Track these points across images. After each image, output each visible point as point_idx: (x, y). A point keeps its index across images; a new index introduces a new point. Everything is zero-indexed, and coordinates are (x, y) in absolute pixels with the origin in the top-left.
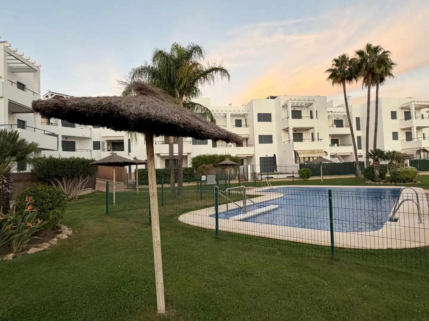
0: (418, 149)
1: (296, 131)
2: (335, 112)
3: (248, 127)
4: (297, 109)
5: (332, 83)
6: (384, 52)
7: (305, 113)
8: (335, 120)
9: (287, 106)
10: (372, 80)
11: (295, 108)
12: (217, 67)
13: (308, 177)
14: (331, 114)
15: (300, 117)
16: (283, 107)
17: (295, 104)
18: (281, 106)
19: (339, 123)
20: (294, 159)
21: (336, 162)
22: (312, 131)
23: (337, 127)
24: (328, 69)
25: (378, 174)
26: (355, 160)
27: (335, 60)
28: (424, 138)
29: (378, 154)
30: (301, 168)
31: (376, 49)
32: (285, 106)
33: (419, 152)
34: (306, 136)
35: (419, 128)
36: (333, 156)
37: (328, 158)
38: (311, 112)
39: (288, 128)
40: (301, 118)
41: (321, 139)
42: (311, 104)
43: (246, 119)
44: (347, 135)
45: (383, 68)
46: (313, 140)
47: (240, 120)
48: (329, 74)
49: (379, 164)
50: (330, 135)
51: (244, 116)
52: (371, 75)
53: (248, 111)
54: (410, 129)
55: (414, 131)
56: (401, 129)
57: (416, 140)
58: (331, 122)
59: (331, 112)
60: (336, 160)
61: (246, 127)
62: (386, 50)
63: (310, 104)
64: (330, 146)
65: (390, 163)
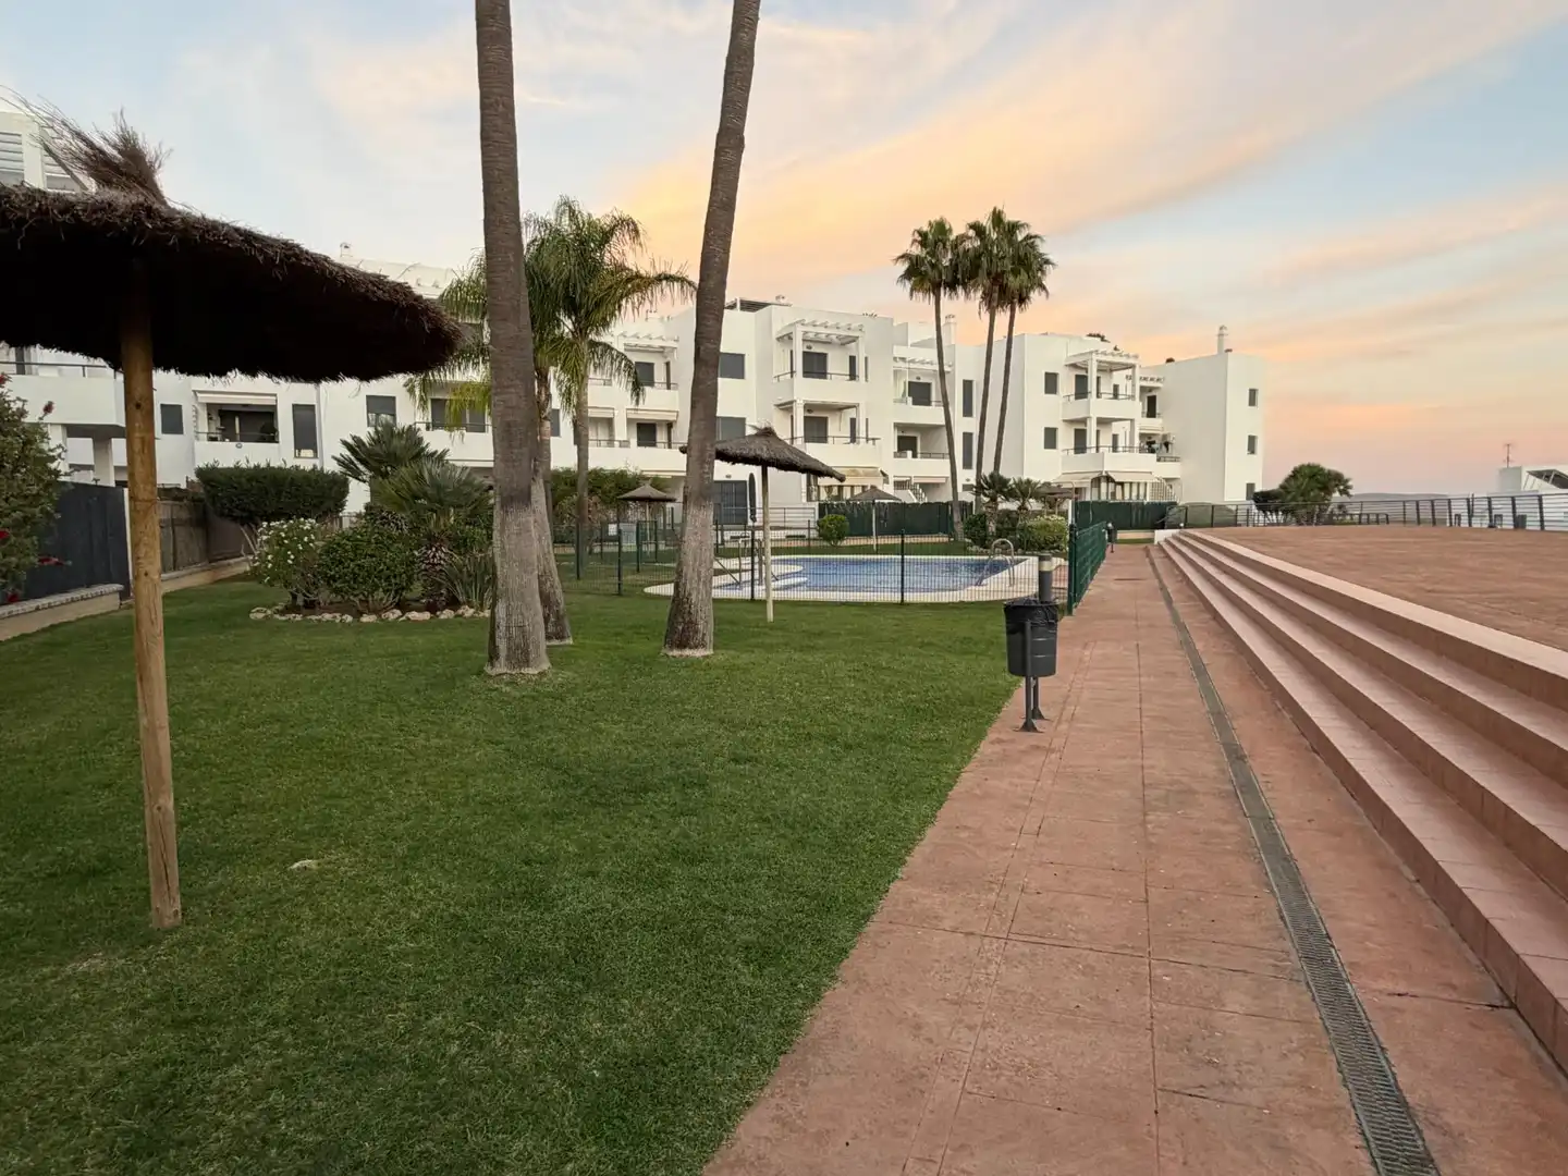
0: (1096, 475)
1: (809, 411)
2: (912, 361)
3: (674, 389)
4: (816, 349)
5: (909, 290)
6: (1029, 237)
7: (836, 363)
8: (910, 383)
9: (790, 338)
10: (1000, 298)
11: (811, 344)
12: (673, 273)
13: (841, 538)
14: (901, 364)
15: (822, 374)
16: (778, 339)
17: (811, 336)
18: (775, 335)
19: (919, 393)
20: (804, 490)
21: (907, 502)
22: (851, 413)
23: (915, 403)
24: (900, 254)
25: (994, 530)
26: (951, 499)
27: (920, 233)
28: (1115, 448)
29: (995, 485)
30: (821, 514)
31: (1014, 227)
32: (786, 338)
33: (1096, 482)
34: (837, 427)
35: (1103, 422)
36: (900, 485)
37: (889, 489)
38: (852, 360)
39: (791, 402)
40: (825, 378)
41: (873, 439)
42: (854, 339)
43: (668, 364)
44: (936, 428)
45: (1023, 276)
46: (853, 438)
47: (651, 366)
48: (903, 267)
49: (996, 509)
50: (898, 426)
51: (662, 352)
52: (997, 288)
53: (677, 341)
54: (1084, 421)
55: (1092, 428)
56: (1064, 421)
57: (1094, 451)
58: (902, 387)
59: (903, 359)
60: (908, 497)
61: (669, 388)
62: (1033, 232)
63: (850, 339)
64: (895, 456)
65: (1020, 508)
